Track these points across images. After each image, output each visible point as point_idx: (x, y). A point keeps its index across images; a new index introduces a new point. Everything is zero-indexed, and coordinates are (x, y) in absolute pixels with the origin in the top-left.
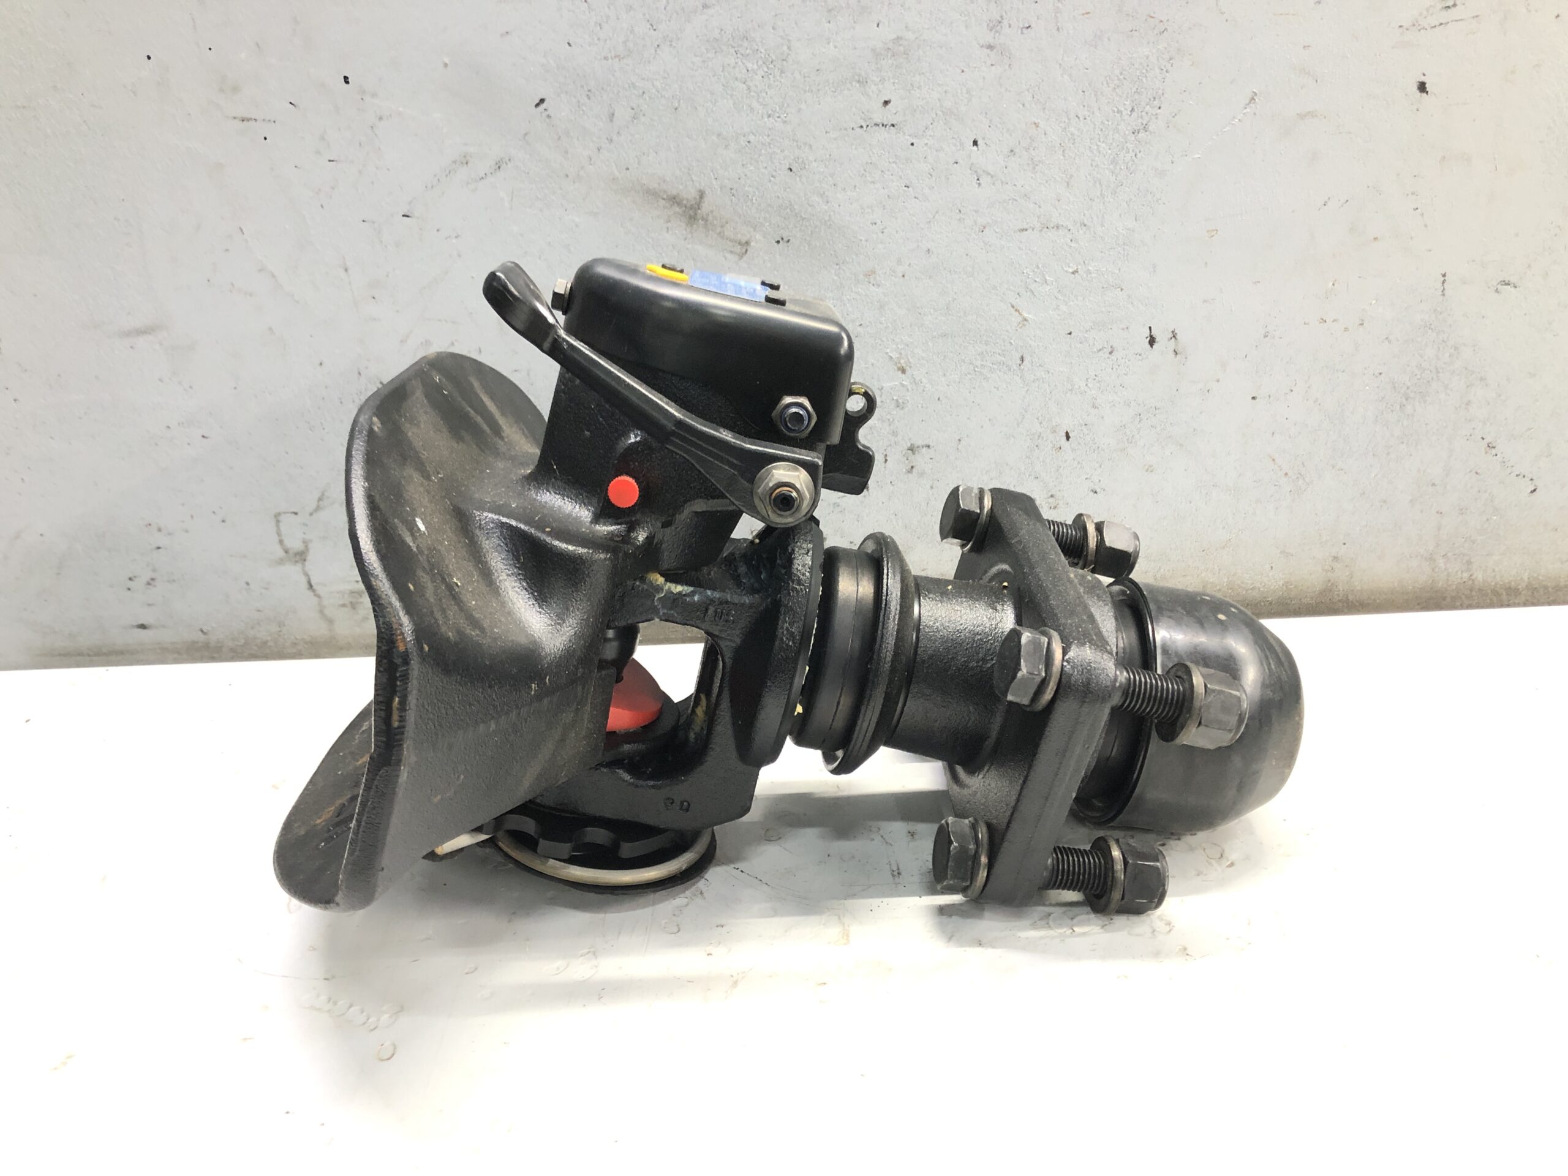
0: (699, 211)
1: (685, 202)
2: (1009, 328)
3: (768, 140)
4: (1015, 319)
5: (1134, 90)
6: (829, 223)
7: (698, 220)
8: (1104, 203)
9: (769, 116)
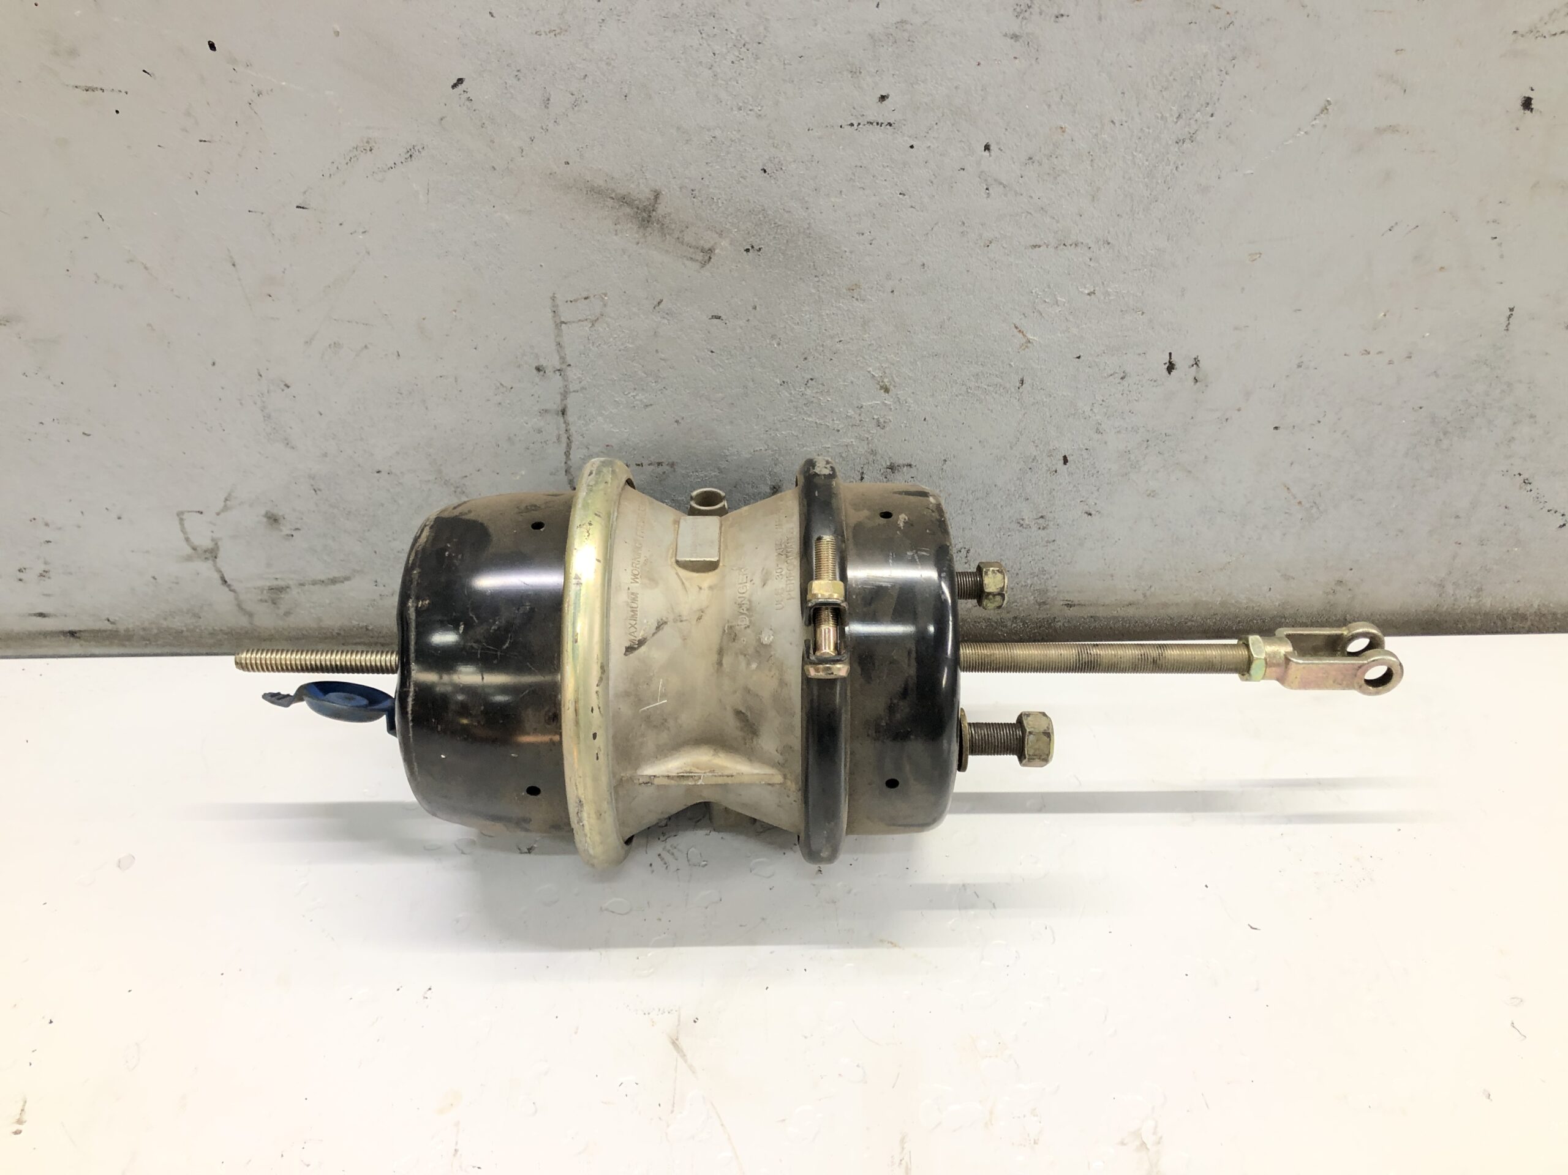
0: (654, 213)
1: (636, 202)
2: (1010, 350)
3: (738, 136)
4: (1019, 339)
5: (1185, 93)
6: (808, 232)
7: (652, 224)
8: (1133, 220)
9: (740, 109)
